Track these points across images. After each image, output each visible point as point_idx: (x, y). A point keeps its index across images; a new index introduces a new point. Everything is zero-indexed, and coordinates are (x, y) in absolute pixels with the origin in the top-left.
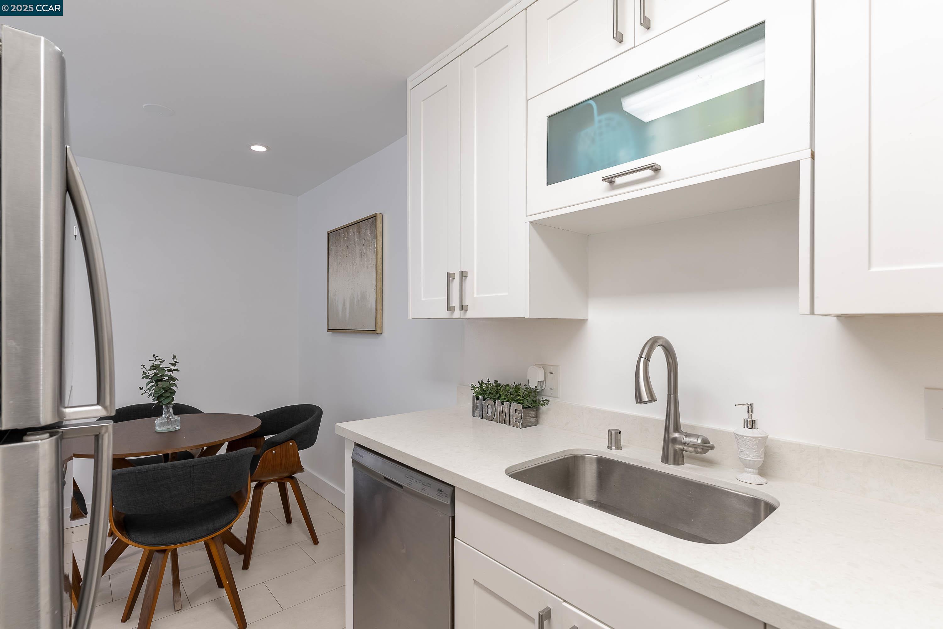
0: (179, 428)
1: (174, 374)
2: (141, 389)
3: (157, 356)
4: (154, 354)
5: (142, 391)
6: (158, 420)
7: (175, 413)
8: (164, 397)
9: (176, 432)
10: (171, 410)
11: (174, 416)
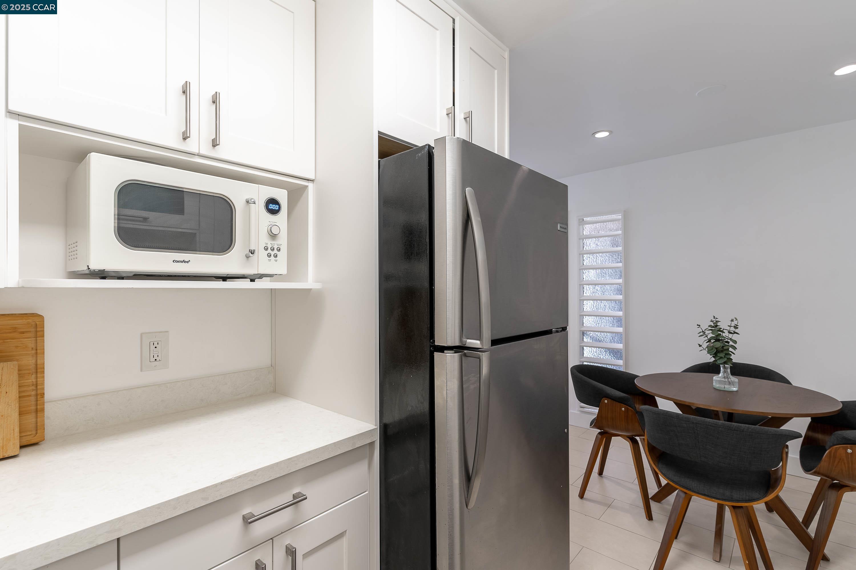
0: (735, 389)
1: (735, 337)
2: (700, 346)
3: (717, 318)
4: (714, 316)
5: (701, 348)
6: (716, 378)
7: (733, 373)
8: (719, 357)
9: (733, 392)
10: (729, 370)
11: (731, 376)
